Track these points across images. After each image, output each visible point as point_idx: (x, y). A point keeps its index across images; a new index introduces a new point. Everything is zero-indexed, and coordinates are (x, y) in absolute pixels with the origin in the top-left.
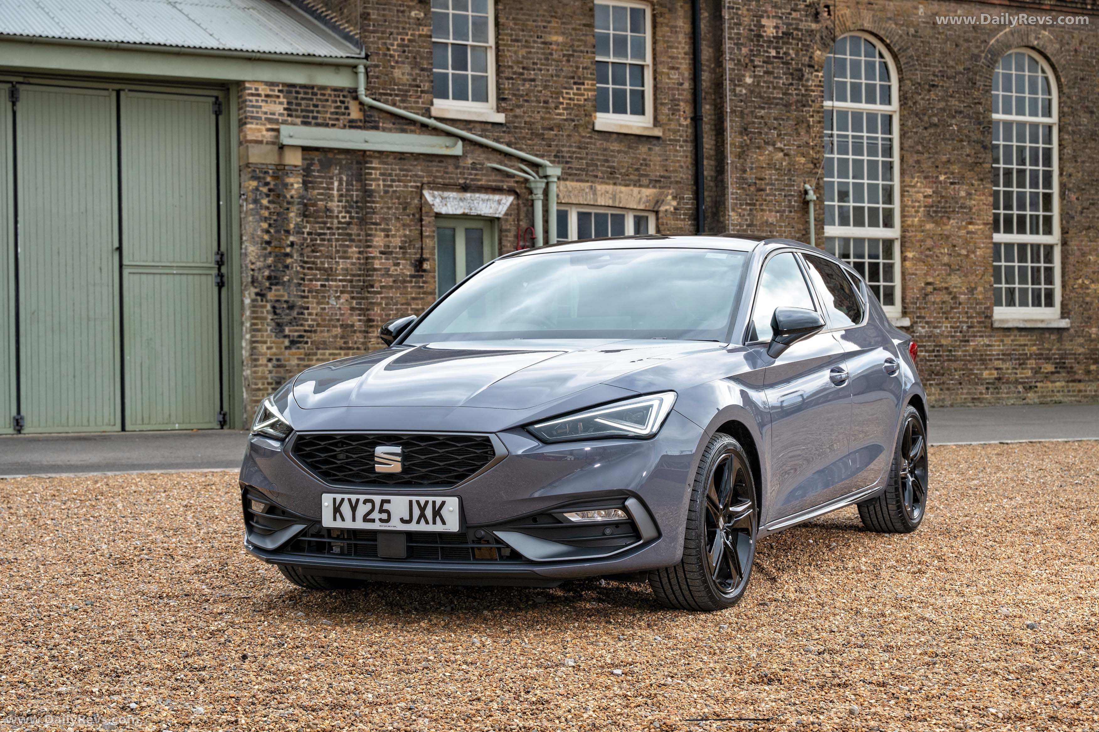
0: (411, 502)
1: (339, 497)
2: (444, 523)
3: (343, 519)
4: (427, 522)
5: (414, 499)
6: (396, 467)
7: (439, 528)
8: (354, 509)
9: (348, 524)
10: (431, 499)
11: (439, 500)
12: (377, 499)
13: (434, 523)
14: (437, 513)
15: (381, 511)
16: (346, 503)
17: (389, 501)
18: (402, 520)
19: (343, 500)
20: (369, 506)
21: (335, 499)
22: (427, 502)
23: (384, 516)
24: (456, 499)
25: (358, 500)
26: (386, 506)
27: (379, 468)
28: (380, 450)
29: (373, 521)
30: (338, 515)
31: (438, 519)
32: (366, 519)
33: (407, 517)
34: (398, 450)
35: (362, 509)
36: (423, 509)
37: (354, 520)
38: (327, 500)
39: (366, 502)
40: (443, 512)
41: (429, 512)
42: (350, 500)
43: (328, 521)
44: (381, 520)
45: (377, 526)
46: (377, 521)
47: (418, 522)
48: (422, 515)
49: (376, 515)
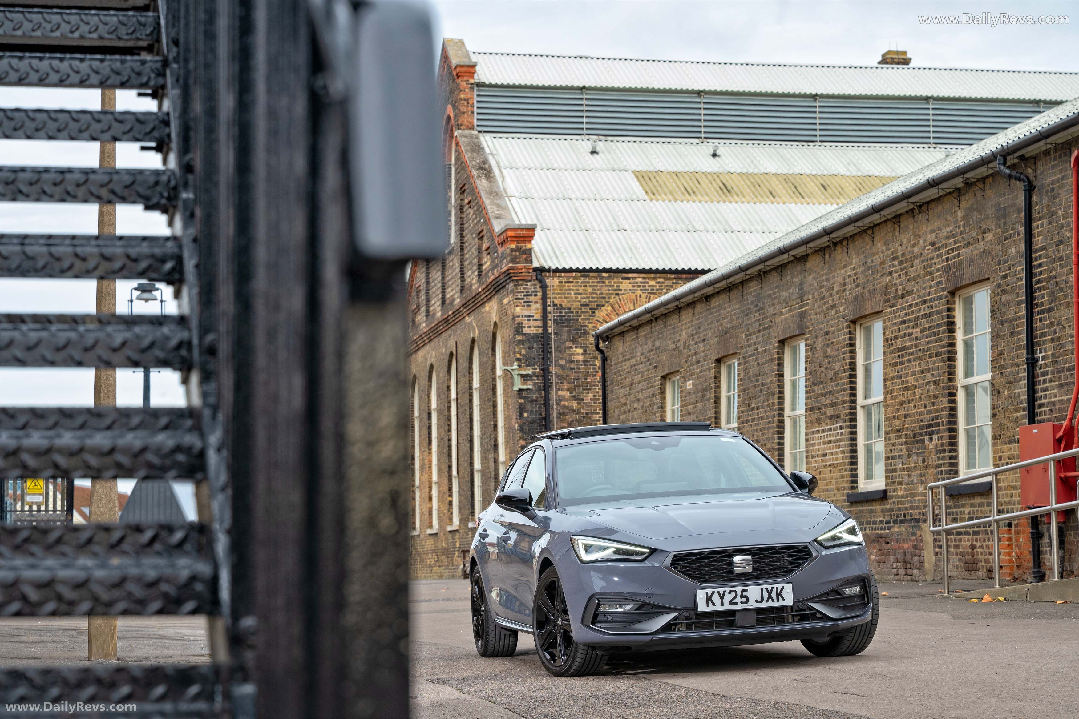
0: (762, 589)
1: (710, 591)
2: (784, 600)
3: (714, 605)
4: (773, 601)
5: (764, 587)
6: (748, 569)
7: (781, 603)
8: (722, 597)
9: (718, 608)
10: (775, 586)
11: (780, 586)
12: (739, 590)
13: (778, 600)
14: (779, 594)
15: (742, 597)
16: (716, 594)
17: (747, 590)
18: (757, 601)
19: (713, 593)
20: (733, 595)
21: (707, 593)
22: (772, 588)
23: (745, 600)
24: (791, 585)
25: (725, 592)
26: (745, 594)
27: (737, 570)
28: (737, 559)
29: (737, 603)
30: (710, 603)
31: (780, 598)
32: (731, 603)
33: (760, 599)
34: (749, 557)
35: (728, 597)
36: (770, 593)
37: (722, 604)
38: (701, 594)
39: (730, 592)
40: (783, 593)
41: (774, 595)
42: (718, 592)
43: (702, 607)
44: (742, 603)
45: (739, 606)
46: (739, 603)
47: (767, 601)
48: (770, 597)
49: (738, 600)
